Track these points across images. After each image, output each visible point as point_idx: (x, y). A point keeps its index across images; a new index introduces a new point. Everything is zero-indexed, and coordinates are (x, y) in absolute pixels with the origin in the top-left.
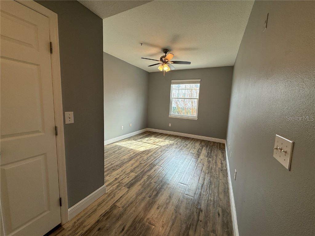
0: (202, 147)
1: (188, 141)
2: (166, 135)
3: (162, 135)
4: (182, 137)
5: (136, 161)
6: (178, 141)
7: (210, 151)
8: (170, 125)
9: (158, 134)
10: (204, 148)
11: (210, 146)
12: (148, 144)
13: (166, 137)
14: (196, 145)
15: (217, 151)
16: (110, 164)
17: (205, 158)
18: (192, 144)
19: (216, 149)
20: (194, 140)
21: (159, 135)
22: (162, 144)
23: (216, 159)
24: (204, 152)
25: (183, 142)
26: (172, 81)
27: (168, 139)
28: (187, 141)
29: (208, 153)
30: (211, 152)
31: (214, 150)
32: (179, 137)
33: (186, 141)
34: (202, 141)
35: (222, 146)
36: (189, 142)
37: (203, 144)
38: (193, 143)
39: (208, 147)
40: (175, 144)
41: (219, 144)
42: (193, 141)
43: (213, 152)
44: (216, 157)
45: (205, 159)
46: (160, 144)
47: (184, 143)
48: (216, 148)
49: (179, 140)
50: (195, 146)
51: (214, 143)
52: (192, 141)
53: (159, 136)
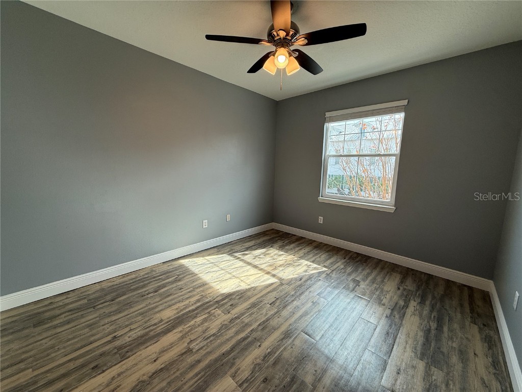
0: (405, 301)
1: (363, 270)
2: (310, 242)
3: (301, 242)
4: (350, 252)
5: (182, 338)
6: (335, 267)
7: (434, 325)
8: (321, 220)
9: (294, 238)
10: (413, 304)
11: (434, 298)
12: (253, 271)
13: (307, 249)
14: (386, 288)
15: (463, 327)
16: (109, 338)
17: (415, 362)
18: (373, 281)
19: (459, 316)
20: (382, 269)
21: (293, 242)
22: (289, 274)
23: (464, 377)
24: (412, 324)
25: (349, 269)
26: (328, 114)
27: (311, 255)
28: (360, 269)
29: (427, 332)
30: (439, 328)
31: (450, 320)
32: (343, 252)
33: (356, 270)
34: (406, 273)
35: (479, 303)
36: (365, 272)
37: (410, 285)
38: (379, 279)
39: (428, 303)
40: (324, 275)
41: (466, 292)
42: (378, 269)
43: (445, 329)
44: (461, 365)
45: (414, 367)
46: (281, 275)
47: (349, 274)
48: (459, 309)
49: (339, 264)
50: (382, 290)
51: (449, 283)
52: (375, 268)
53: (292, 246)
